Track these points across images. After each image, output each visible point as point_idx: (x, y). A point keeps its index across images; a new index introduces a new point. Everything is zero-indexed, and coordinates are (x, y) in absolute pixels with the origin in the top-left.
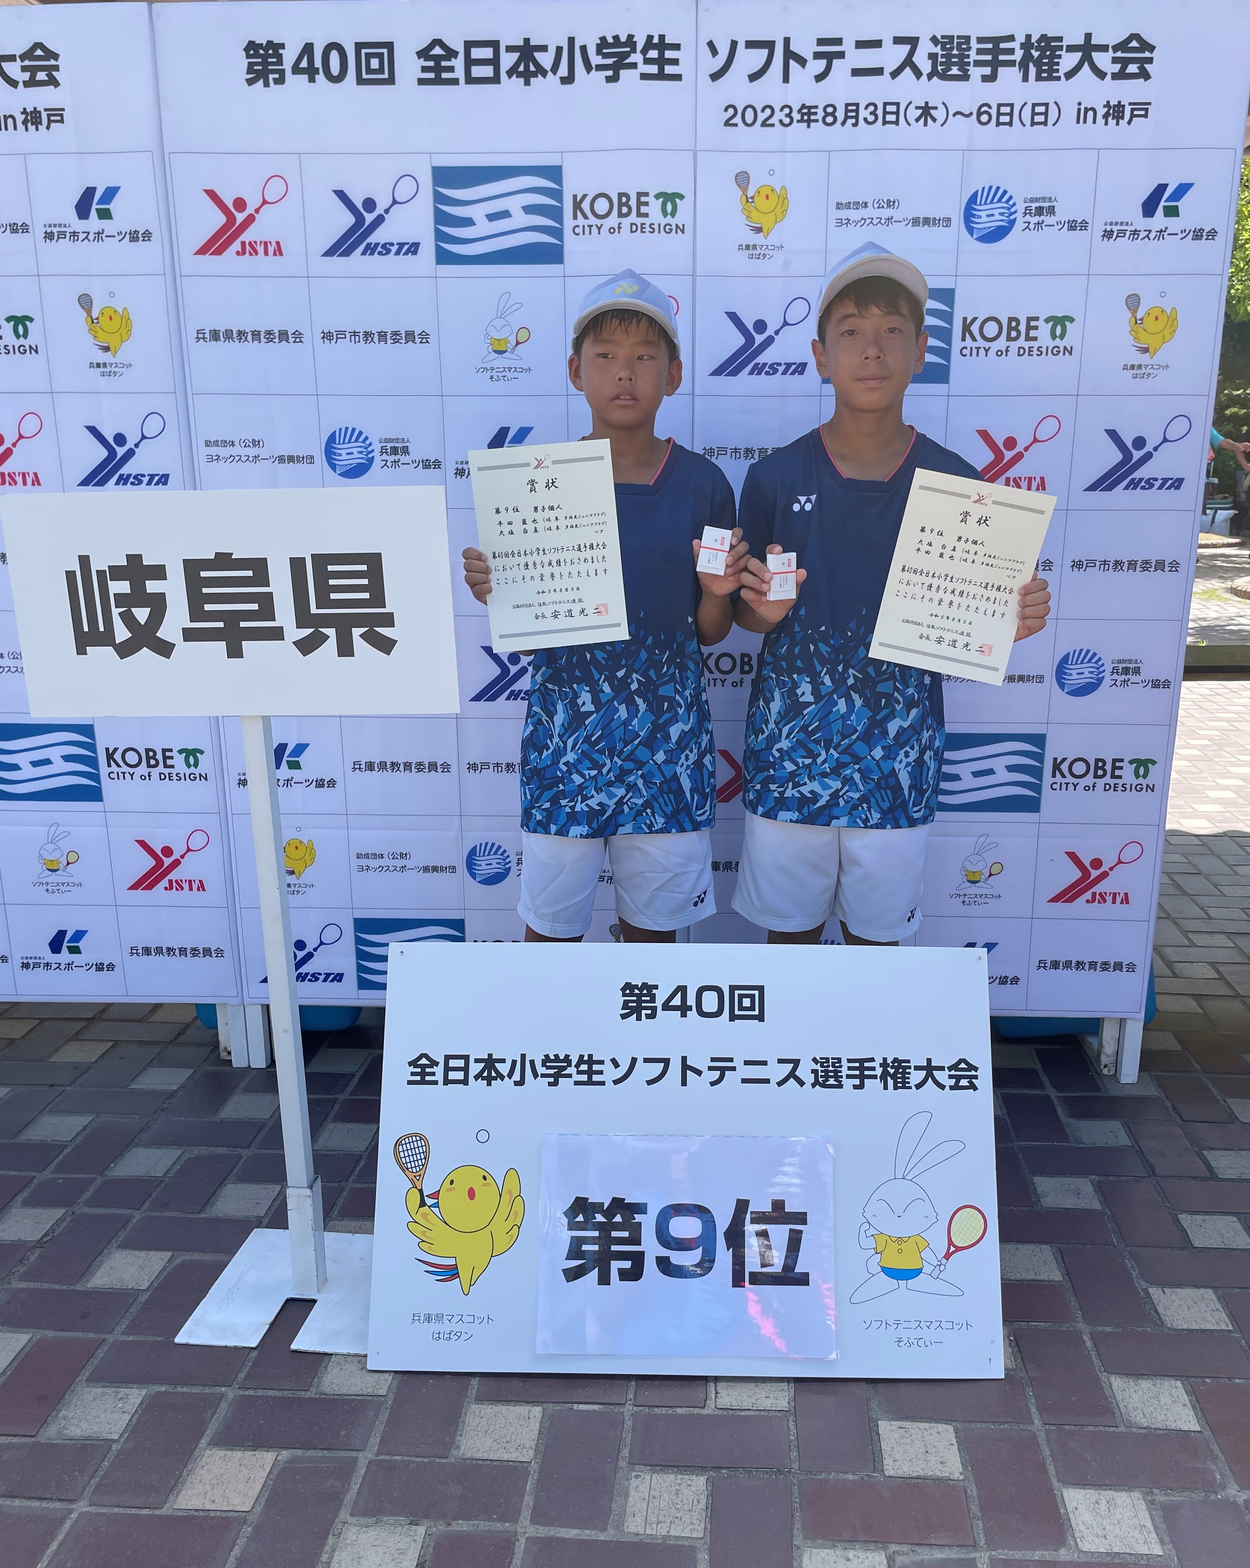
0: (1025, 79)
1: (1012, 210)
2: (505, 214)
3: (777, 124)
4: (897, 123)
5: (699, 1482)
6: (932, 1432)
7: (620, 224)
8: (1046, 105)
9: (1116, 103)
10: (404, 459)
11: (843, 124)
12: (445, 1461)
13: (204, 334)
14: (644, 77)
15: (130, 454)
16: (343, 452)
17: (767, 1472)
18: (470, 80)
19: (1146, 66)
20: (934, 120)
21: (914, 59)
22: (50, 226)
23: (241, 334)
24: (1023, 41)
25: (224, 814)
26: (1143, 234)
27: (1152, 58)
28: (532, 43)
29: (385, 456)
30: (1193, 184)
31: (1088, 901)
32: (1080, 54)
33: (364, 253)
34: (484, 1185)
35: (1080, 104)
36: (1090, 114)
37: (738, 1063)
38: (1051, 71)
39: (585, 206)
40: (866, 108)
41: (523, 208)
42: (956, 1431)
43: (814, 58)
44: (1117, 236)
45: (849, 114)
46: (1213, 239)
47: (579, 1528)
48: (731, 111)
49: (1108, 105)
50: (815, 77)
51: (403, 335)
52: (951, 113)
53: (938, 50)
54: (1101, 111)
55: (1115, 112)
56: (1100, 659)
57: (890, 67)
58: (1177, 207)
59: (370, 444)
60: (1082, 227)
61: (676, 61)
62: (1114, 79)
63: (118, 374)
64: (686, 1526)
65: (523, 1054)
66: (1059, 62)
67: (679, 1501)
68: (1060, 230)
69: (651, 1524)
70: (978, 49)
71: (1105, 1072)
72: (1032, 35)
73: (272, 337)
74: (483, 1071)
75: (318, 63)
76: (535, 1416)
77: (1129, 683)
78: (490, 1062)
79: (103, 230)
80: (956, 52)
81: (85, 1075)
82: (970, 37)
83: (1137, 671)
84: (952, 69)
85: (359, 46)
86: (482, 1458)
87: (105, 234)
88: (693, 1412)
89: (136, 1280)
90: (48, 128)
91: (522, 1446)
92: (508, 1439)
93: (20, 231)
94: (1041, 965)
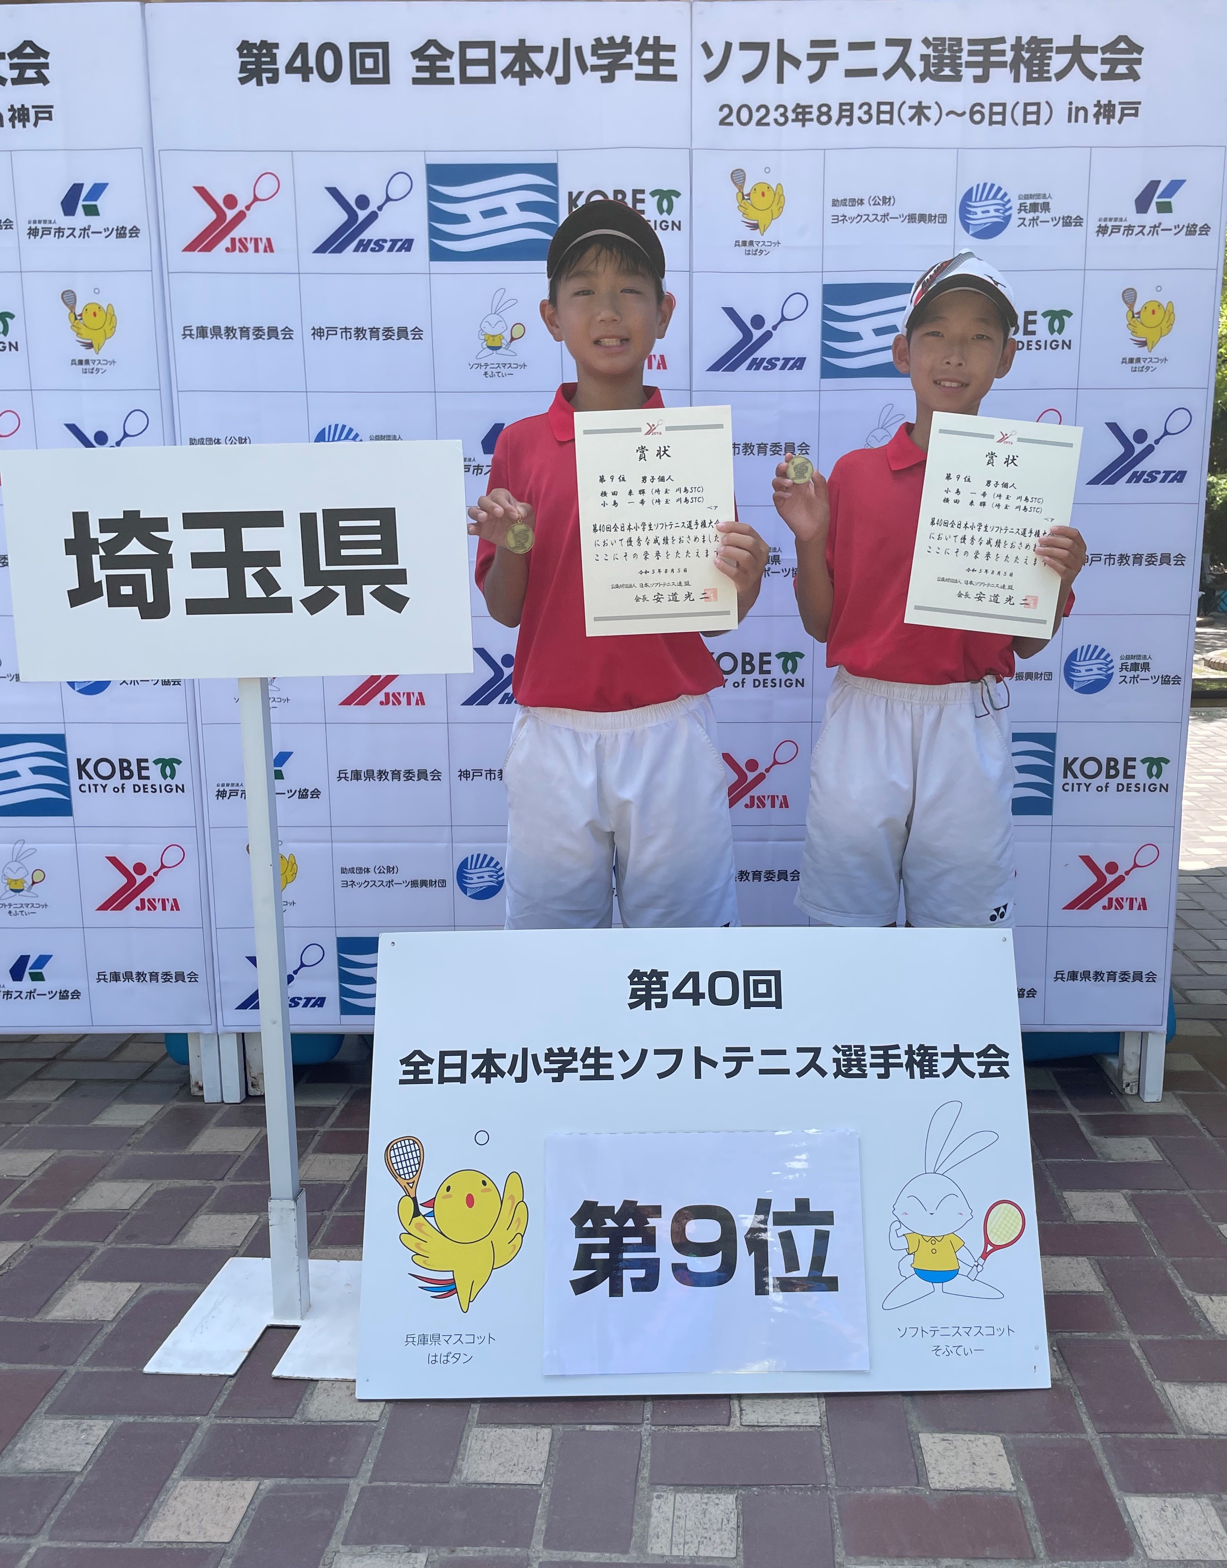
0: (1017, 79)
1: (1007, 207)
2: (500, 211)
3: (772, 123)
4: (891, 122)
5: (728, 1502)
6: (978, 1443)
8: (1038, 104)
9: (1107, 103)
11: (838, 123)
12: (446, 1486)
13: (191, 330)
14: (639, 77)
17: (801, 1489)
18: (465, 79)
19: (1136, 67)
20: (928, 119)
21: (907, 60)
22: (35, 222)
23: (229, 330)
24: (1014, 43)
25: (201, 828)
26: (1136, 230)
27: (1140, 59)
28: (528, 44)
32: (1069, 56)
34: (483, 1191)
35: (1071, 103)
36: (1082, 113)
37: (755, 1053)
38: (1041, 72)
40: (861, 107)
41: (518, 205)
42: (1004, 1442)
43: (808, 59)
44: (1112, 232)
45: (844, 114)
46: (1205, 234)
47: (597, 1552)
48: (726, 111)
49: (1098, 104)
50: (809, 77)
51: (395, 332)
52: (944, 112)
53: (930, 51)
54: (1092, 110)
55: (1106, 111)
56: (1108, 655)
57: (882, 69)
58: (1170, 203)
60: (1076, 223)
61: (670, 63)
62: (1103, 79)
63: (101, 371)
64: (715, 1546)
65: (523, 1049)
66: (1049, 64)
67: (706, 1520)
68: (1054, 226)
69: (677, 1545)
70: (969, 51)
71: (1128, 1090)
72: (1021, 37)
73: (261, 333)
74: (481, 1067)
75: (312, 62)
76: (543, 1438)
77: (1138, 679)
78: (489, 1058)
79: (89, 226)
80: (946, 53)
81: (44, 1113)
82: (960, 39)
83: (1146, 667)
84: (943, 70)
85: (354, 46)
86: (487, 1482)
87: (92, 230)
88: (716, 1430)
89: (101, 1311)
90: (35, 125)
91: (530, 1468)
92: (515, 1461)
93: (4, 227)
94: (1059, 976)
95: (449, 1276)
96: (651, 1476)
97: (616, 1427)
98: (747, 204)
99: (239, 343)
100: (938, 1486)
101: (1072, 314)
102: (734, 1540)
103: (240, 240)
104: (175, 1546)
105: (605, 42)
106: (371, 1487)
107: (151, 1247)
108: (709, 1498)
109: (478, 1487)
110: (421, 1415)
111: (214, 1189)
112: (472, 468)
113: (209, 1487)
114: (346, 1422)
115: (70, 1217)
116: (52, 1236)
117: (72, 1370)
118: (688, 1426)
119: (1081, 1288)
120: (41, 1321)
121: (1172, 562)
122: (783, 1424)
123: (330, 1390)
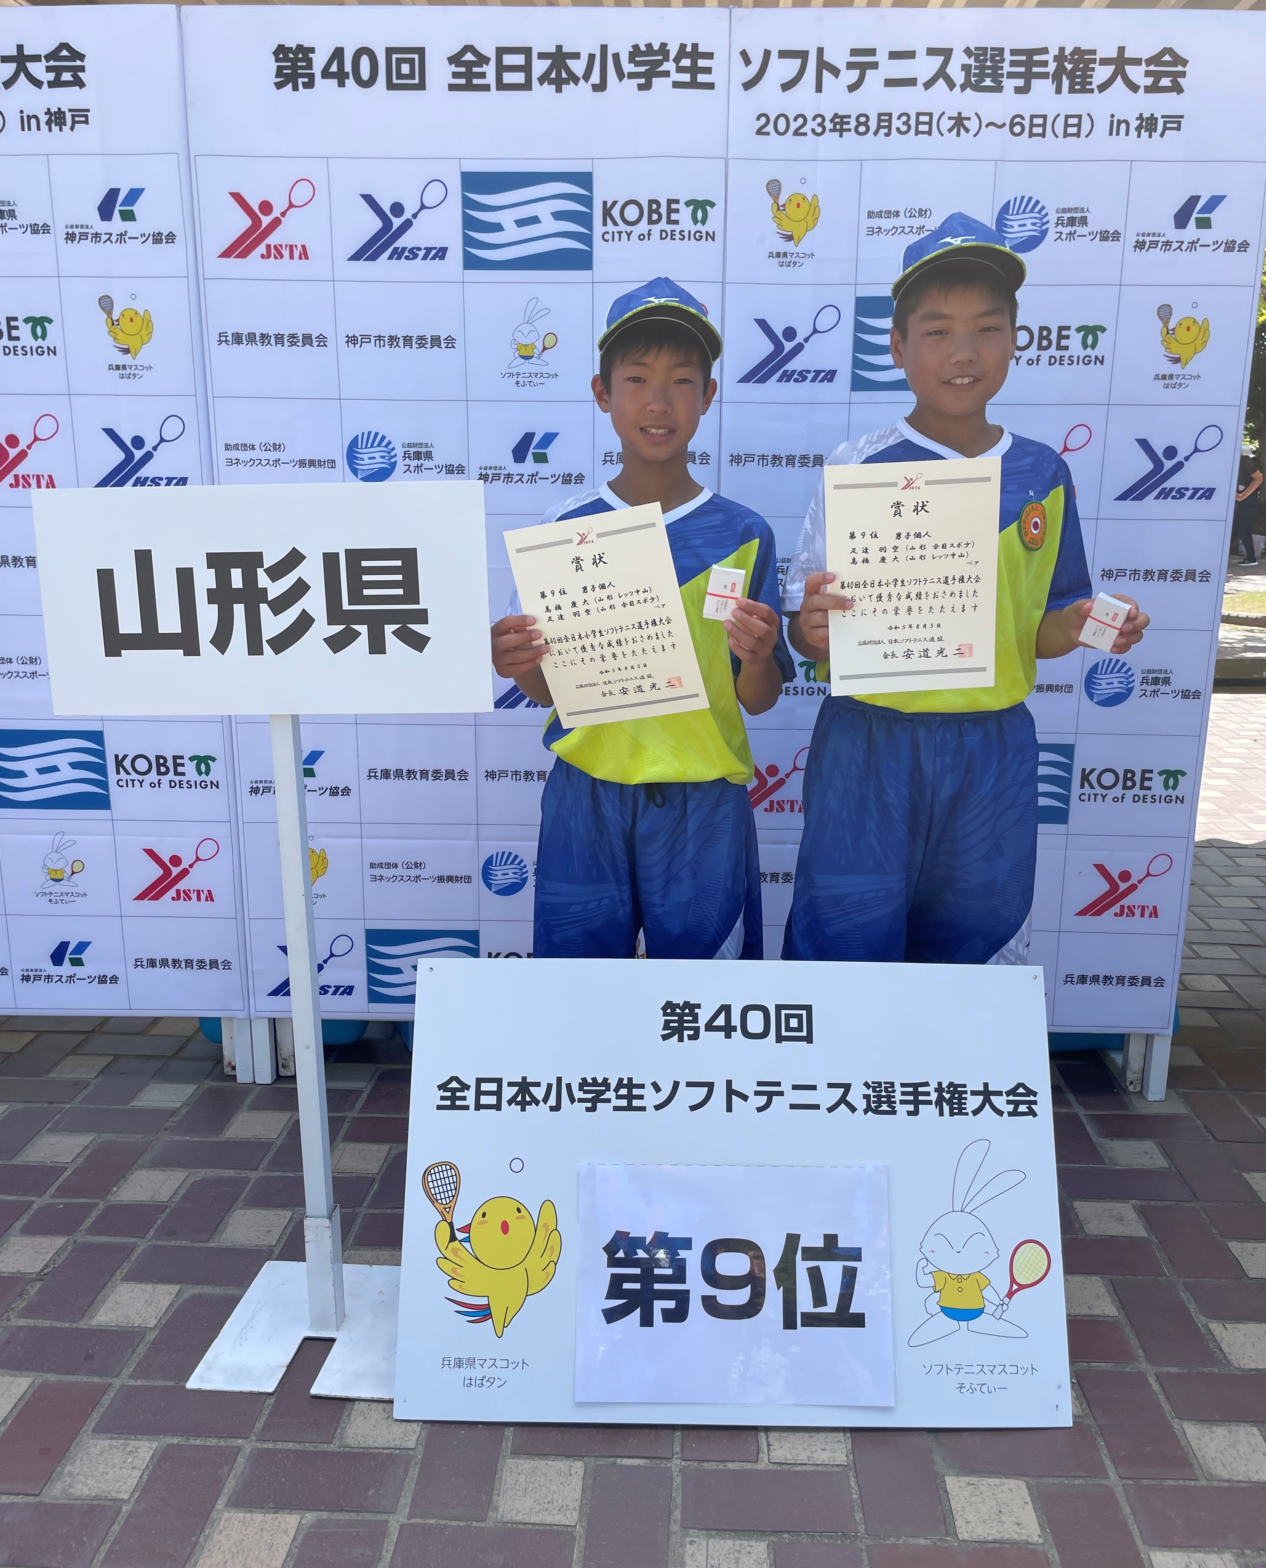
0: (1059, 91)
1: (1045, 220)
2: (535, 220)
3: (810, 133)
4: (929, 133)
5: (760, 1549)
6: (1004, 1488)
7: (650, 230)
8: (1079, 117)
9: (1149, 116)
10: (427, 464)
11: (876, 133)
12: (482, 1525)
13: (226, 337)
14: (676, 84)
15: (148, 456)
16: (365, 457)
17: (832, 1537)
18: (501, 86)
19: (1179, 80)
20: (967, 130)
21: (947, 70)
22: (72, 226)
23: (264, 337)
24: (1057, 54)
25: (235, 823)
26: (1175, 245)
27: (1185, 72)
28: (565, 50)
29: (407, 461)
30: (1224, 197)
31: (1116, 915)
32: (1113, 68)
33: (390, 258)
35: (1112, 116)
36: (1123, 126)
37: (786, 1087)
38: (1084, 83)
39: (616, 212)
40: (899, 118)
42: (1029, 1487)
43: (847, 69)
44: (1149, 247)
45: (882, 124)
46: (1245, 251)
48: (763, 120)
49: (1141, 117)
50: (848, 87)
51: (429, 340)
52: (984, 124)
53: (971, 61)
54: (1134, 124)
55: (1148, 124)
57: (924, 77)
59: (393, 449)
60: (1114, 237)
61: (709, 71)
62: (1146, 92)
63: (138, 376)
65: (558, 1078)
66: (1092, 75)
68: (1091, 240)
70: (1012, 61)
71: (1131, 1088)
72: (1064, 48)
73: (295, 340)
74: (516, 1095)
75: (348, 67)
76: (576, 1473)
77: (1159, 693)
78: (524, 1086)
79: (126, 232)
80: (988, 63)
81: (85, 1092)
82: (1003, 49)
83: (1167, 681)
84: (985, 81)
85: (390, 51)
86: (523, 1521)
87: (128, 235)
88: (745, 1467)
89: (143, 1316)
90: (72, 128)
91: (565, 1507)
92: (549, 1499)
93: (42, 231)
94: (1068, 979)
95: (484, 1301)
96: (684, 1518)
97: (646, 1461)
98: (782, 215)
99: (273, 350)
100: (966, 1537)
103: (275, 247)
105: (644, 48)
106: (410, 1524)
107: (189, 1244)
108: (741, 1545)
109: (515, 1526)
110: (456, 1443)
111: (249, 1180)
112: (502, 477)
113: (252, 1520)
114: (383, 1449)
115: (111, 1209)
116: (94, 1230)
117: (117, 1383)
118: (718, 1461)
119: (1097, 1312)
120: (85, 1327)
121: (1198, 579)
122: (811, 1462)
123: (366, 1412)
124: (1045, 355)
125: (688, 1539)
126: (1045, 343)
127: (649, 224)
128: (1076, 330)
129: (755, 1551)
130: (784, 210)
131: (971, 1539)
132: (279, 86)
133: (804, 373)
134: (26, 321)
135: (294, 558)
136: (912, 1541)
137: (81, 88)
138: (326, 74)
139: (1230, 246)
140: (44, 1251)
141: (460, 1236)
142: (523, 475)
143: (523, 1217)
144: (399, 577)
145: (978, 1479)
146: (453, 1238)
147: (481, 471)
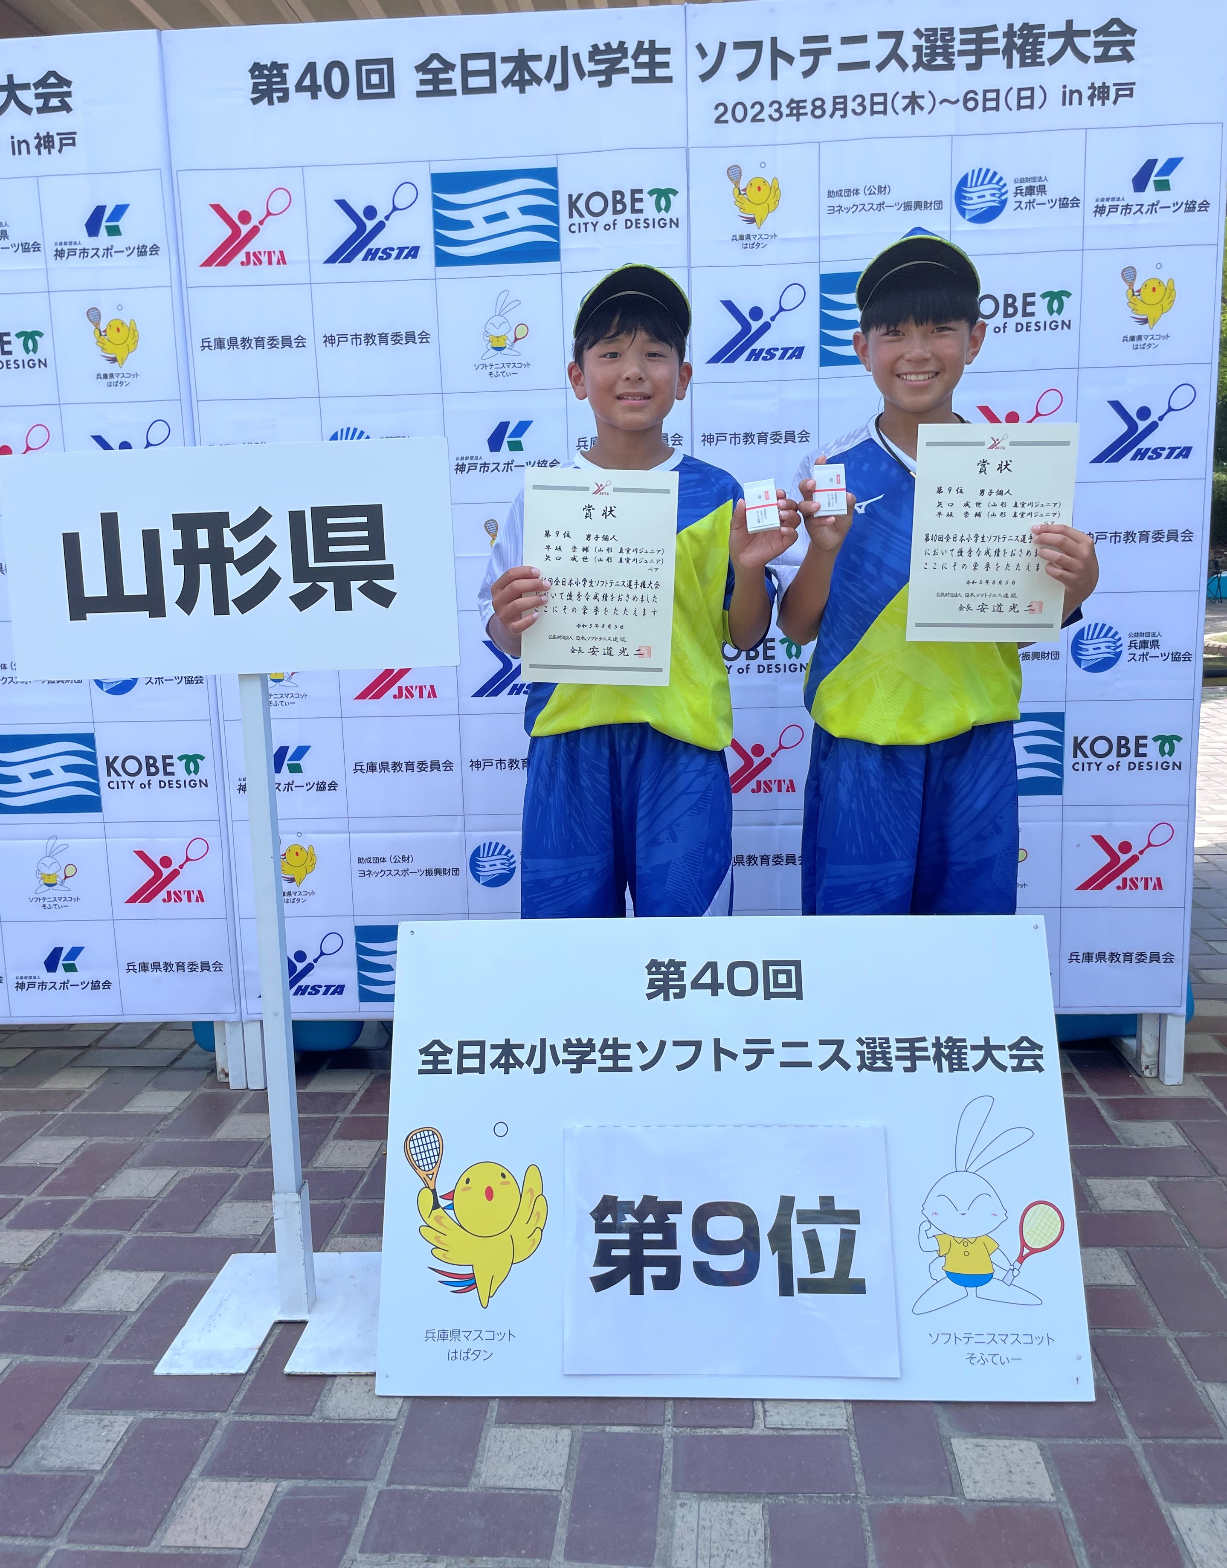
0: (1010, 65)
1: (1003, 191)
3: (767, 119)
4: (884, 112)
5: (754, 1511)
6: (1014, 1449)
8: (1032, 89)
9: (1101, 85)
11: (832, 116)
12: (464, 1490)
13: (209, 342)
14: (636, 80)
17: (830, 1498)
18: (467, 90)
19: (1128, 48)
20: (922, 108)
21: (900, 52)
22: (61, 243)
23: (245, 340)
24: (1006, 30)
25: (224, 821)
26: (1134, 209)
27: (1134, 41)
28: (526, 54)
32: (1062, 40)
35: (1065, 87)
36: (1076, 96)
37: (775, 1045)
38: (1034, 57)
39: (581, 205)
40: (854, 100)
42: (1041, 1448)
43: (802, 55)
44: (1110, 212)
45: (837, 106)
46: (1205, 209)
48: (721, 109)
49: (1092, 87)
50: (803, 73)
51: (403, 336)
52: (938, 101)
53: (922, 42)
54: (1087, 93)
55: (1100, 93)
57: (875, 60)
60: (1073, 204)
61: (666, 65)
62: (1096, 61)
63: (125, 384)
64: (742, 1559)
65: (541, 1039)
66: (1042, 49)
67: (732, 1532)
68: (1051, 208)
69: (703, 1559)
70: (961, 39)
71: (1146, 1073)
72: (1013, 24)
73: (275, 342)
74: (499, 1058)
75: (320, 81)
76: (563, 1440)
77: (1148, 657)
78: (507, 1048)
79: (112, 246)
80: (939, 43)
81: (78, 1101)
82: (952, 29)
83: (1155, 644)
84: (936, 60)
85: (360, 63)
86: (506, 1487)
87: (114, 249)
88: (740, 1433)
89: (125, 1301)
90: (60, 151)
91: (550, 1472)
92: (534, 1465)
93: (32, 250)
94: (1073, 957)
95: (468, 1270)
96: (674, 1481)
97: (636, 1428)
99: (255, 353)
100: (973, 1496)
101: (1071, 294)
102: (762, 1553)
104: (191, 1551)
105: (602, 48)
106: (390, 1490)
107: (175, 1235)
108: (734, 1507)
109: (497, 1491)
110: (439, 1413)
111: (238, 1176)
112: (479, 466)
113: (227, 1488)
114: (364, 1420)
115: (99, 1205)
116: (81, 1223)
117: (96, 1362)
118: (711, 1427)
119: (1113, 1281)
120: (67, 1312)
121: (1180, 539)
122: (809, 1427)
123: (348, 1386)
124: (1011, 322)
125: (679, 1502)
126: (1010, 310)
127: (614, 214)
128: (1041, 296)
129: (749, 1513)
130: (745, 194)
131: (979, 1499)
132: (255, 101)
133: (772, 351)
134: (18, 335)
135: (260, 517)
136: (915, 1501)
137: (68, 112)
138: (299, 88)
139: (1190, 207)
140: (30, 1243)
141: (443, 1203)
142: (499, 464)
143: (508, 1183)
144: (365, 534)
145: (986, 1440)
146: (436, 1206)
147: (458, 461)
